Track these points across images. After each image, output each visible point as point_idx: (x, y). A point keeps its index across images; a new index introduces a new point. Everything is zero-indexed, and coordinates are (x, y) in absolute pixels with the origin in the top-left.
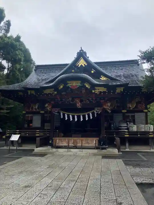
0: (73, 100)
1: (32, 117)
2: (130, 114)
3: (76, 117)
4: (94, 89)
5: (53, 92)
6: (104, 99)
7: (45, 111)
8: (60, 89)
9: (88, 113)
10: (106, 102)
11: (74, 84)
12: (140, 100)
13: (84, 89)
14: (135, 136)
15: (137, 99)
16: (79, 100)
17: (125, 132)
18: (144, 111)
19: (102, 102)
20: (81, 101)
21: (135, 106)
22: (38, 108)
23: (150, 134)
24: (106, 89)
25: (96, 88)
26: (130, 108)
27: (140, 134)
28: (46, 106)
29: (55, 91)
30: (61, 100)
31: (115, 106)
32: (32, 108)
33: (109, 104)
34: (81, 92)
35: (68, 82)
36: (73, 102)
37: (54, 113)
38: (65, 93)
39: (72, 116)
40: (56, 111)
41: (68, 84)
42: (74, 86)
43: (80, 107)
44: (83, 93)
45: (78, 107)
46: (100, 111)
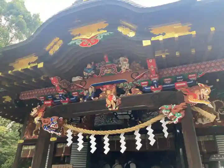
0: (97, 92)
3: (106, 140)
4: (149, 35)
5: (35, 65)
6: (186, 79)
9: (142, 126)
10: (193, 85)
13: (125, 61)
16: (114, 90)
19: (179, 87)
20: (119, 92)
28: (33, 114)
29: (38, 62)
30: (68, 95)
34: (119, 69)
35: (74, 32)
36: (98, 96)
37: (45, 130)
38: (80, 77)
39: (95, 139)
40: (51, 126)
41: (74, 37)
42: (89, 40)
43: (114, 108)
44: (123, 70)
45: (110, 109)
46: (179, 116)
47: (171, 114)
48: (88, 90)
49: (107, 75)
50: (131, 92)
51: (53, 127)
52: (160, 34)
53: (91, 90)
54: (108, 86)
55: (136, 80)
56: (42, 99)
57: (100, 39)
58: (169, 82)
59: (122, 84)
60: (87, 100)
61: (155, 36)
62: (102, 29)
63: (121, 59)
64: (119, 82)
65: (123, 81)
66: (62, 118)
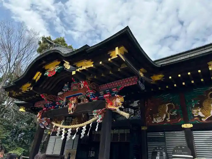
5: (29, 88)
11: (52, 69)
28: (38, 116)
29: (31, 86)
31: (167, 117)
36: (67, 104)
37: (40, 126)
38: (61, 92)
41: (46, 70)
42: (52, 72)
44: (82, 87)
45: (69, 113)
48: (63, 100)
49: (74, 91)
50: (83, 102)
51: (44, 124)
52: (80, 67)
53: (65, 101)
54: (72, 98)
55: (87, 93)
56: (43, 107)
57: (56, 71)
58: (103, 94)
59: (80, 96)
60: (62, 107)
61: (78, 68)
64: (78, 95)
66: (49, 118)
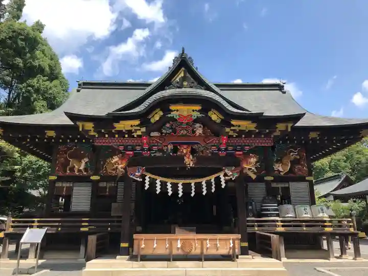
0: (175, 150)
1: (70, 190)
2: (280, 185)
3: (180, 187)
4: (230, 125)
5: (138, 128)
6: (242, 149)
7: (101, 176)
8: (153, 121)
9: (208, 178)
10: (247, 155)
11: (185, 114)
12: (298, 157)
13: (200, 127)
14: (298, 230)
15: (293, 155)
16: (189, 149)
17: (277, 221)
18: (307, 178)
19: (238, 155)
20: (193, 152)
21: (289, 167)
22: (86, 170)
23: (325, 226)
24: (255, 125)
25: (233, 122)
26: (280, 172)
27: (307, 226)
29: (141, 125)
30: (150, 149)
32: (72, 169)
33: (253, 160)
34: (194, 132)
36: (176, 153)
37: (132, 177)
38: (158, 133)
39: (171, 185)
40: (137, 174)
41: (172, 111)
42: (185, 117)
43: (191, 165)
44: (198, 134)
46: (236, 175)
47: (231, 173)
48: (167, 146)
49: (183, 136)
50: (203, 153)
52: (237, 126)
53: (170, 147)
54: (185, 146)
55: (207, 144)
56: (121, 148)
57: (195, 118)
59: (196, 145)
60: (167, 155)
61: (233, 126)
62: (196, 111)
63: (198, 125)
64: (194, 144)
65: (197, 143)
